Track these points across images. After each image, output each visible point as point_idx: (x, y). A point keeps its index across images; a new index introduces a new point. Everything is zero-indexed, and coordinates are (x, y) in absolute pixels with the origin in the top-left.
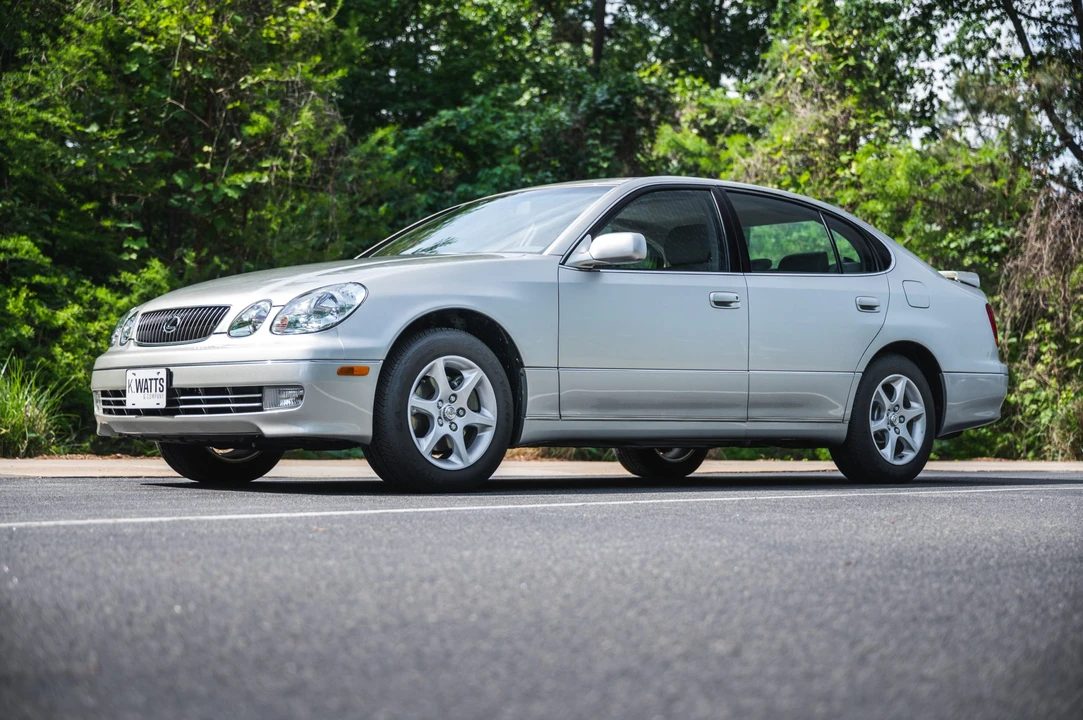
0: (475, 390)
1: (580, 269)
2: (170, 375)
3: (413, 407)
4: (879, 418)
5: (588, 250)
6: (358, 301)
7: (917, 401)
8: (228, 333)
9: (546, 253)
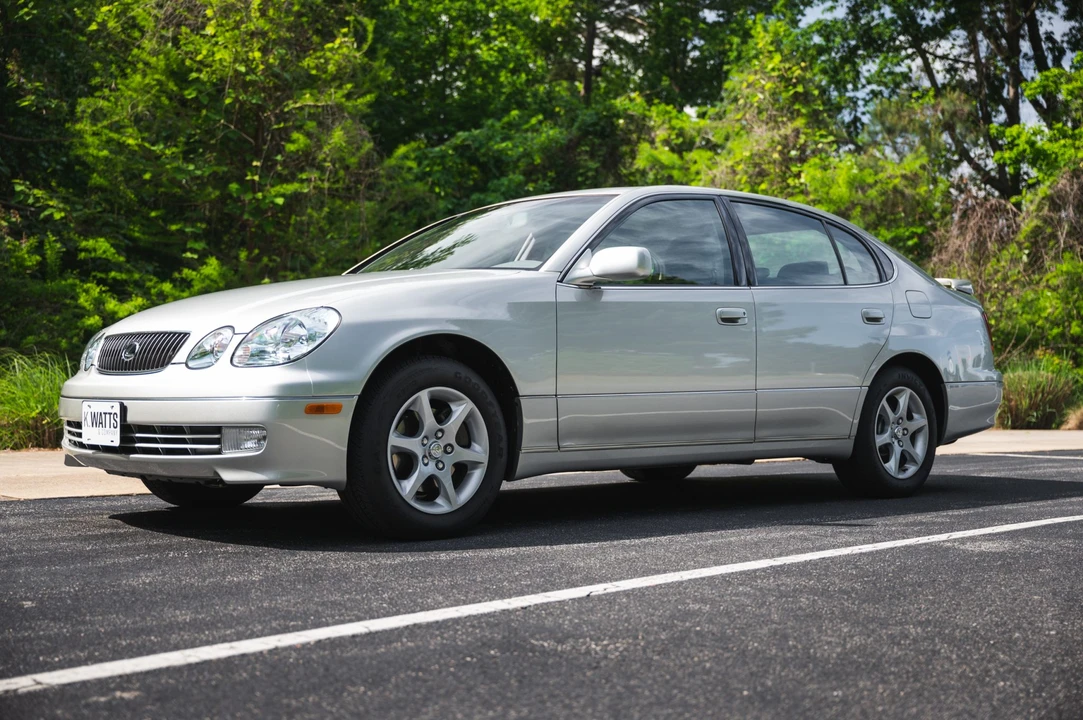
0: (464, 423)
1: (579, 286)
2: (124, 410)
3: (393, 446)
4: (882, 432)
5: (589, 265)
6: (330, 329)
7: (919, 412)
8: (186, 363)
9: (543, 269)
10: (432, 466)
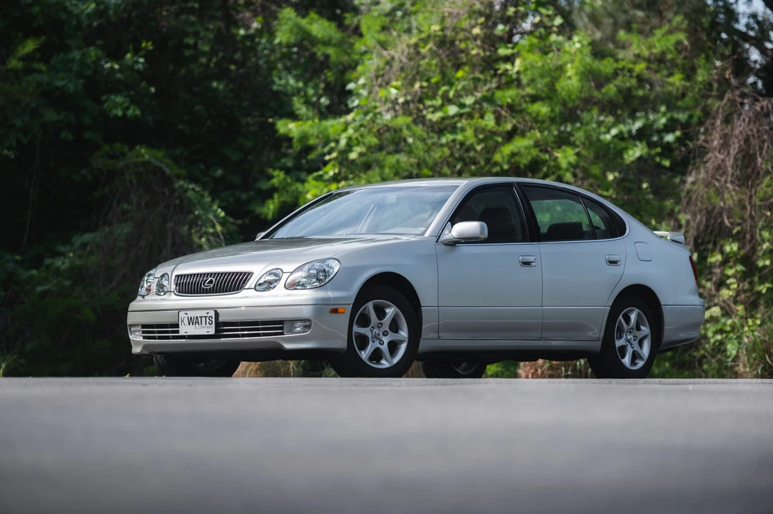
0: (393, 319)
1: (445, 244)
2: (217, 314)
3: (355, 332)
4: (620, 337)
5: (450, 232)
6: (336, 270)
7: (644, 325)
8: (256, 290)
9: (427, 234)
10: (377, 342)
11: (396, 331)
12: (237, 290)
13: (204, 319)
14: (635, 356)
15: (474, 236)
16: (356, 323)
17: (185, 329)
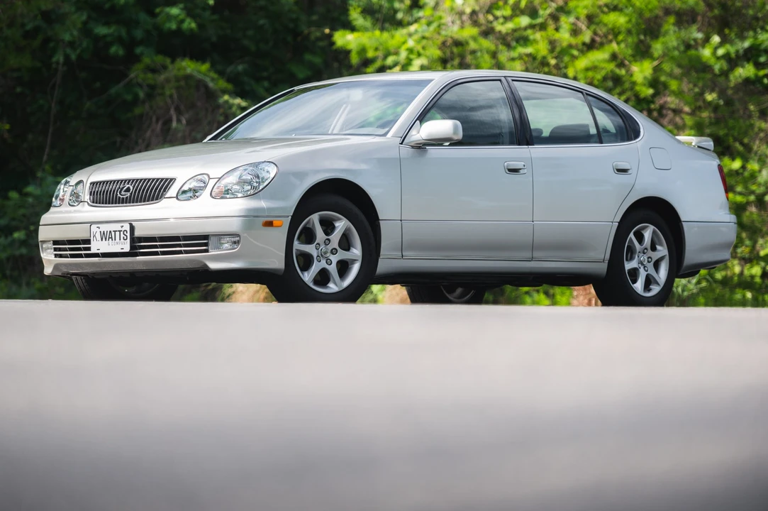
0: (343, 234)
1: (413, 147)
2: (132, 228)
3: (296, 250)
4: (631, 259)
5: (418, 132)
6: (272, 176)
7: (661, 245)
8: (177, 198)
9: (389, 135)
10: (323, 262)
11: (348, 249)
12: (157, 199)
13: (117, 233)
14: (649, 282)
15: (448, 137)
16: (299, 238)
17: (97, 246)
